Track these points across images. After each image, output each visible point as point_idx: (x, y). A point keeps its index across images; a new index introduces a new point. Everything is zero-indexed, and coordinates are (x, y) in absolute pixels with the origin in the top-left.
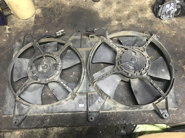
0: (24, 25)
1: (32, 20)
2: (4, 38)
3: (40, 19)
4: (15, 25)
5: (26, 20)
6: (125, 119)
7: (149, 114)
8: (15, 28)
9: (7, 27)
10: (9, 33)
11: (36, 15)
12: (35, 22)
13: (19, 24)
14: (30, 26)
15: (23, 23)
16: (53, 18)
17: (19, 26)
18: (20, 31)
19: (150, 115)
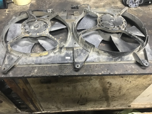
0: (21, 9)
1: (28, 6)
2: (3, 16)
3: (34, 6)
4: (14, 9)
5: (23, 6)
6: (109, 70)
7: (130, 66)
8: (13, 10)
9: (7, 10)
10: (8, 13)
11: (31, 4)
12: (30, 7)
13: (17, 8)
14: (26, 9)
15: (21, 8)
16: (45, 5)
17: (17, 9)
18: (17, 12)
19: (132, 66)
